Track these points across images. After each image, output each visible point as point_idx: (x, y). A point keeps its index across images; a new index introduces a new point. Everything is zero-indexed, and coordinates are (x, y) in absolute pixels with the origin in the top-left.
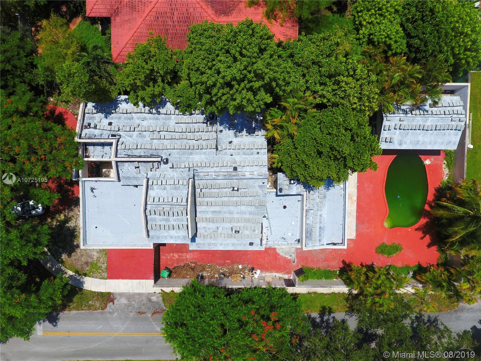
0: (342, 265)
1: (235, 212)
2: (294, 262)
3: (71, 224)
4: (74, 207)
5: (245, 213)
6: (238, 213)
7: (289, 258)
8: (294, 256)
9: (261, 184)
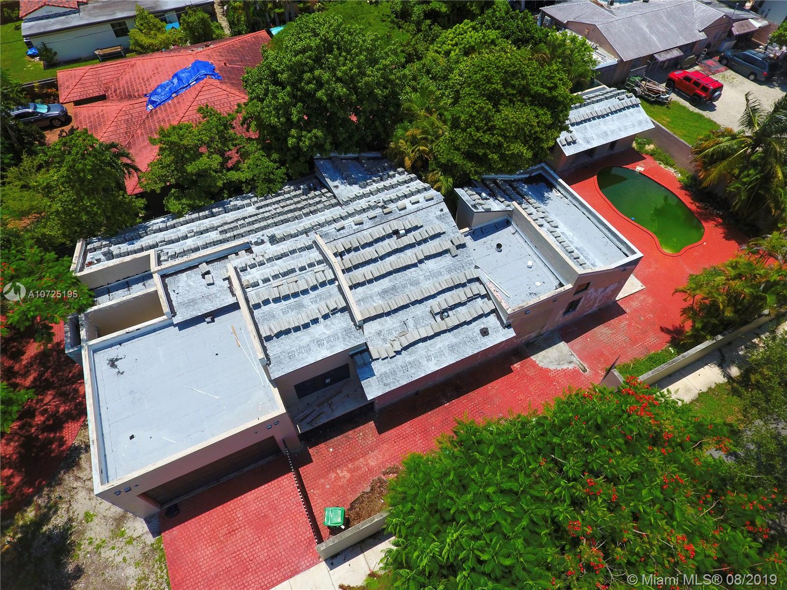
0: (668, 337)
1: (422, 278)
2: (585, 371)
3: (58, 521)
4: (65, 473)
5: (440, 273)
6: (427, 278)
7: (571, 367)
8: (575, 359)
9: (439, 213)
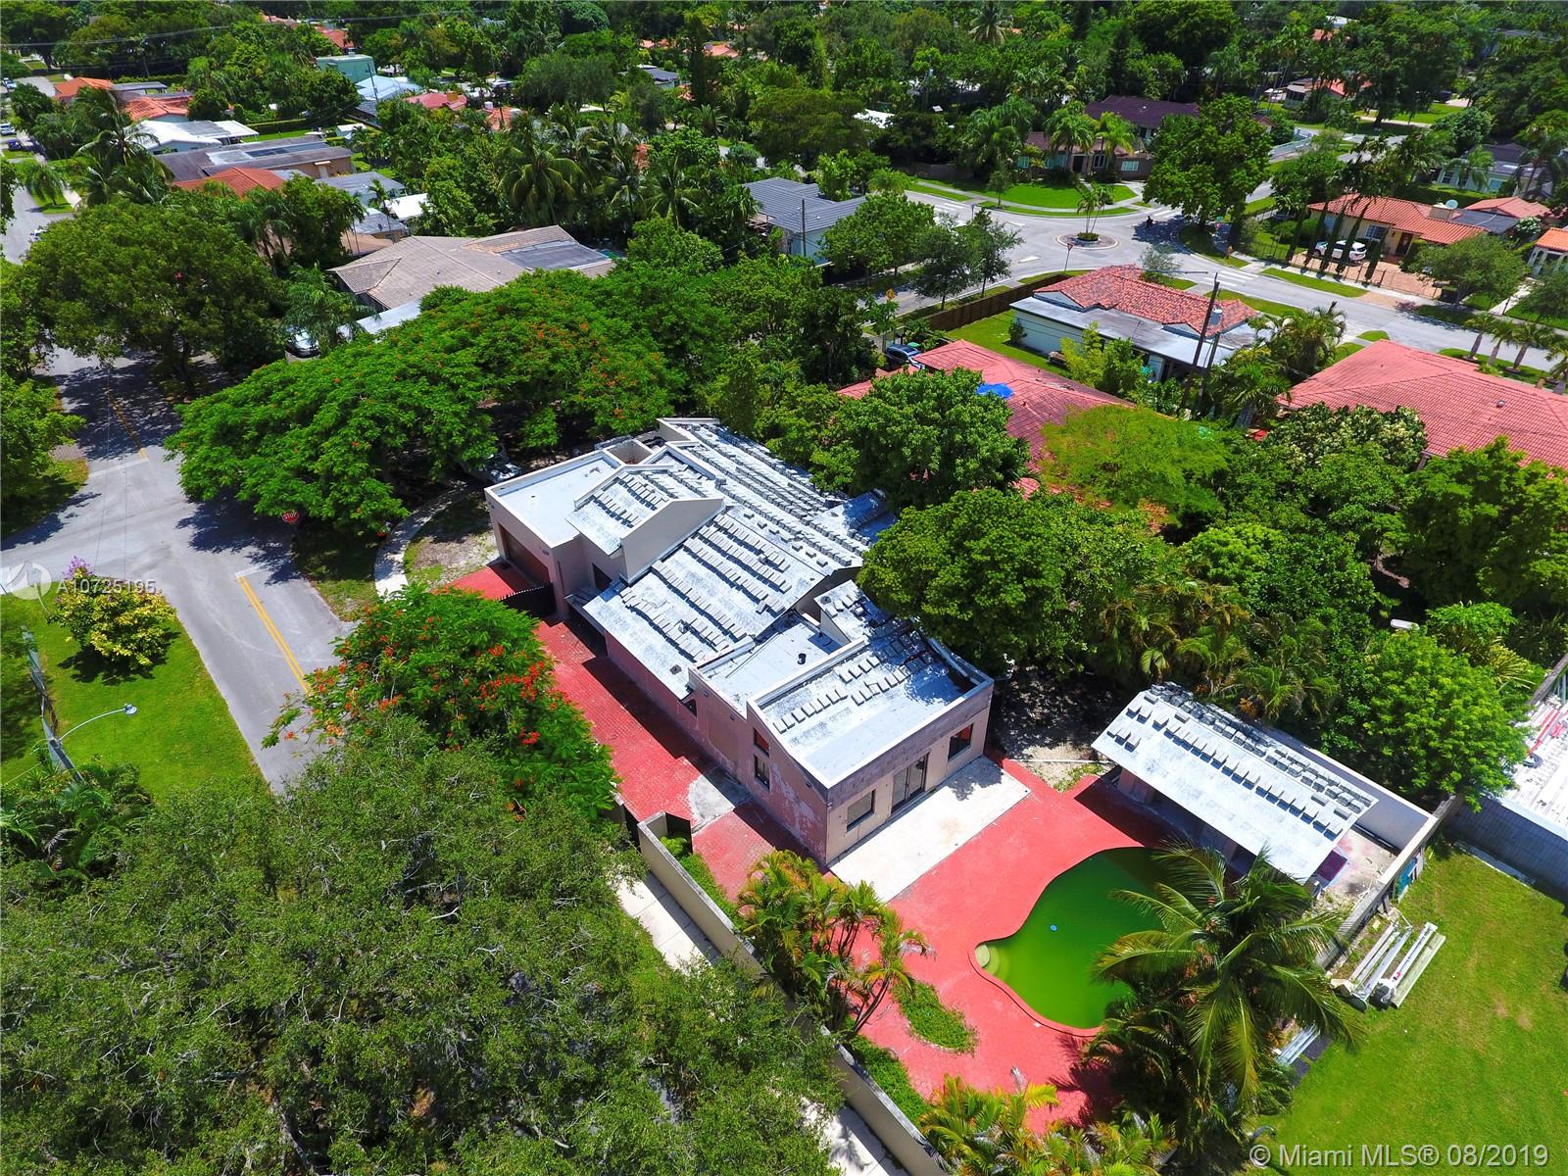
5: (731, 608)
8: (709, 821)
9: (809, 579)
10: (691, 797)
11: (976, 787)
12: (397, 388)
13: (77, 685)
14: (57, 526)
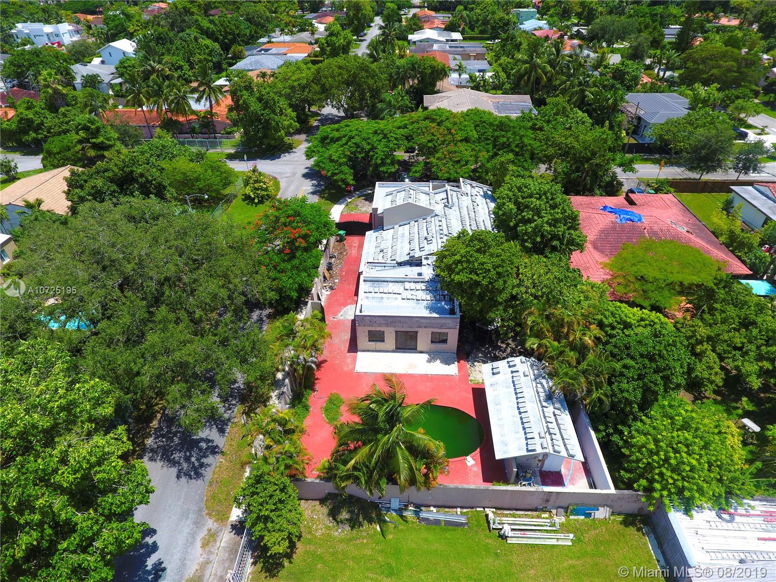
10: (345, 309)
11: (438, 361)
12: (371, 136)
13: (241, 201)
14: (279, 157)
